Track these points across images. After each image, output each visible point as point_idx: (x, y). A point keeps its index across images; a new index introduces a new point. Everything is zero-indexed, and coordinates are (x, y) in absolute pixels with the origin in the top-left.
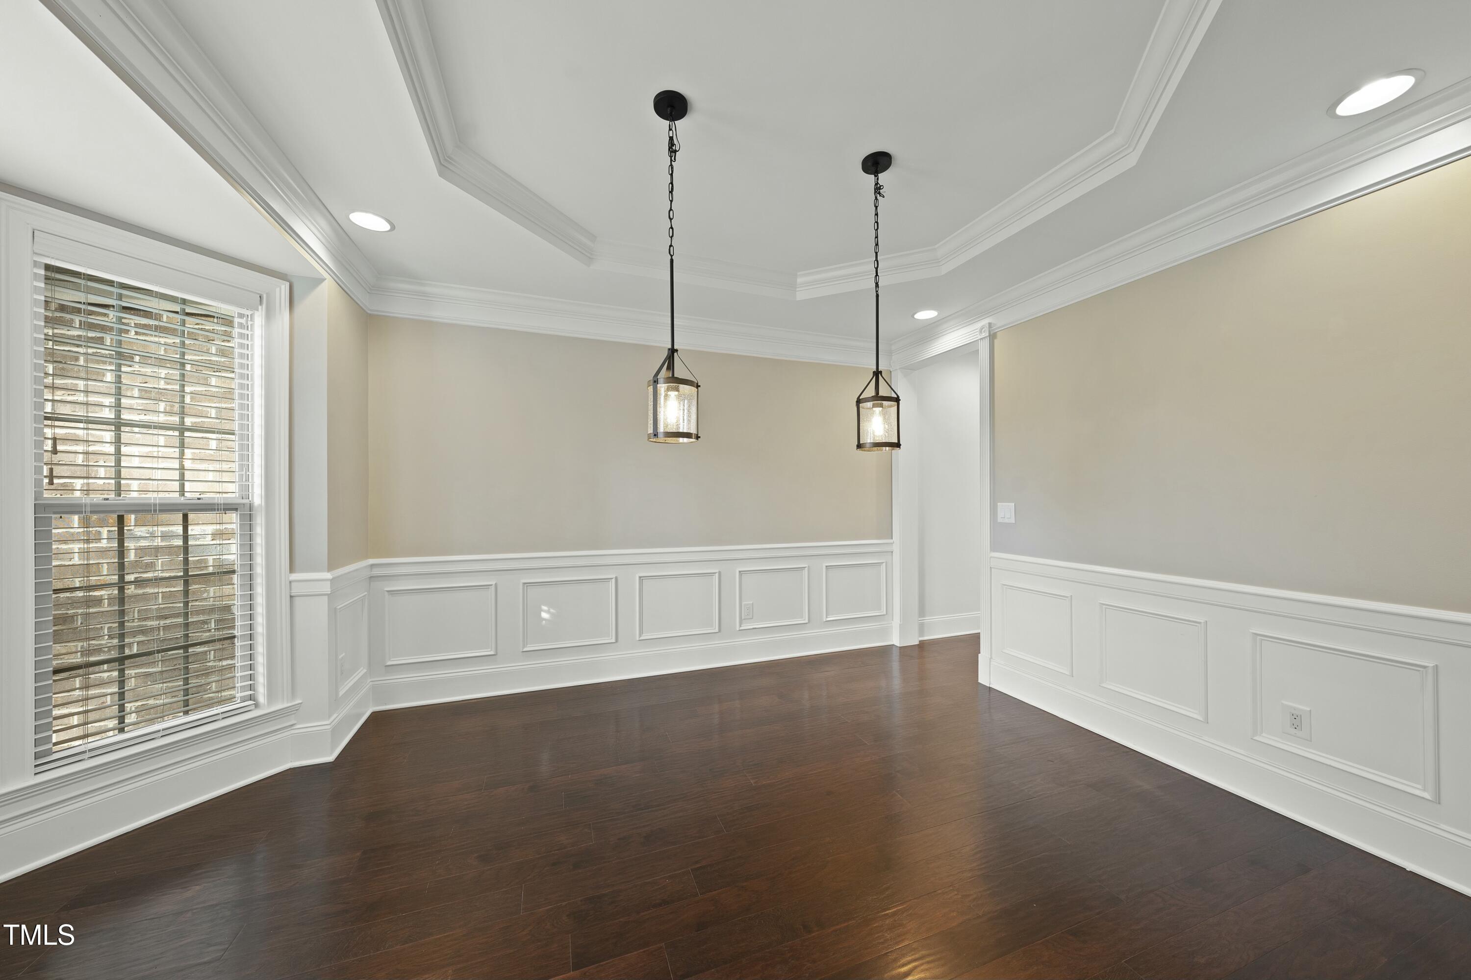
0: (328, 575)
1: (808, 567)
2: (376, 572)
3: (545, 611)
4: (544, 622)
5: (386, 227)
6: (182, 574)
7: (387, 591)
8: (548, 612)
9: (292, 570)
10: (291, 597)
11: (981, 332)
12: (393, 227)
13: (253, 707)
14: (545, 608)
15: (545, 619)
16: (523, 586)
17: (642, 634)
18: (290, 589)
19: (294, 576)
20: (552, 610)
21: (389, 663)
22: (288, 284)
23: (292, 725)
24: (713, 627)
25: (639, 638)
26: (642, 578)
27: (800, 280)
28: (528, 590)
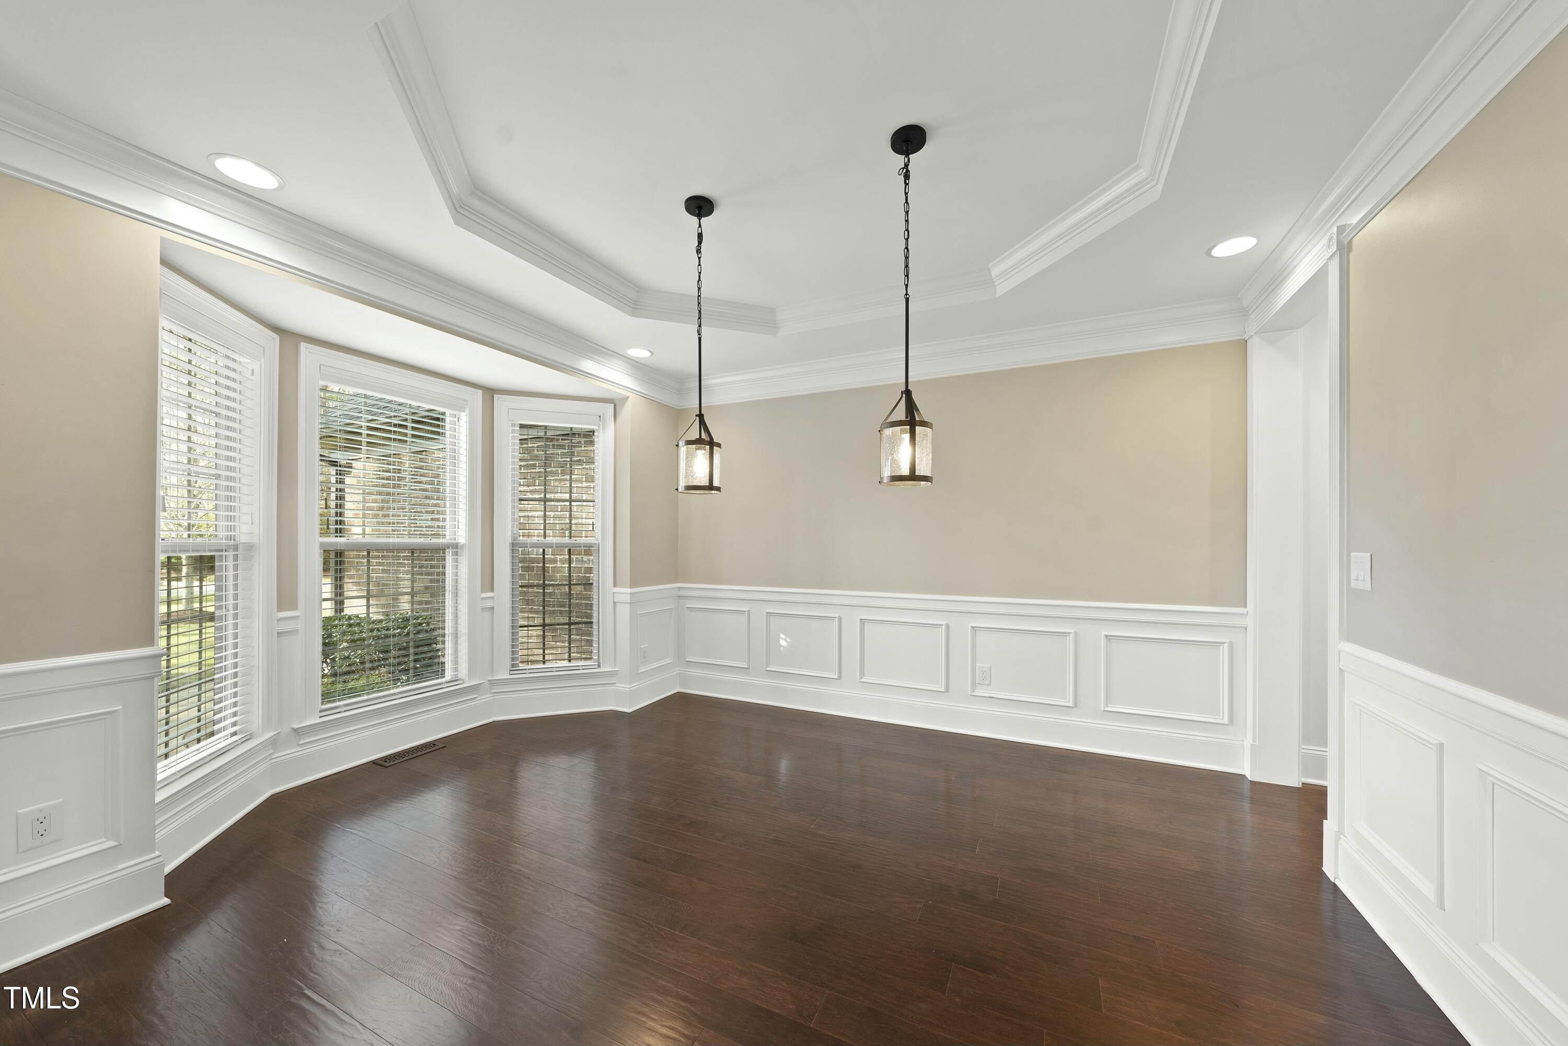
0: (628, 591)
1: (1076, 633)
2: (682, 593)
3: (782, 639)
4: (782, 648)
5: (648, 354)
6: (568, 583)
7: (687, 607)
8: (785, 640)
9: (615, 585)
10: (614, 603)
11: (1329, 247)
12: (652, 353)
13: (596, 667)
14: (782, 636)
15: (783, 646)
16: (767, 615)
17: (864, 676)
18: (614, 598)
19: (617, 590)
20: (788, 639)
21: (688, 660)
22: (613, 405)
23: (615, 683)
24: (939, 685)
25: (860, 679)
26: (863, 621)
27: (995, 272)
28: (771, 619)
